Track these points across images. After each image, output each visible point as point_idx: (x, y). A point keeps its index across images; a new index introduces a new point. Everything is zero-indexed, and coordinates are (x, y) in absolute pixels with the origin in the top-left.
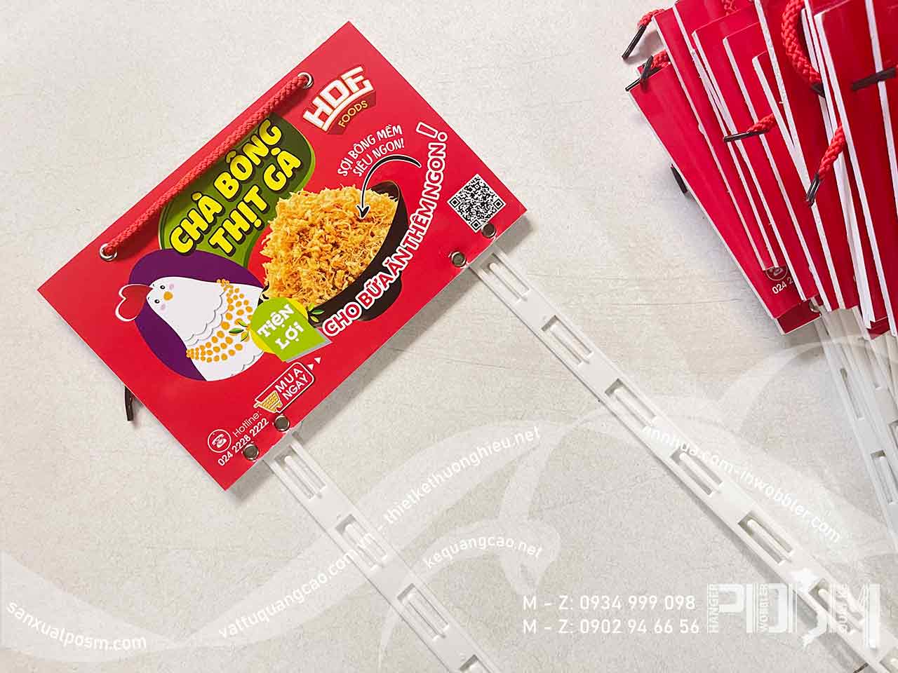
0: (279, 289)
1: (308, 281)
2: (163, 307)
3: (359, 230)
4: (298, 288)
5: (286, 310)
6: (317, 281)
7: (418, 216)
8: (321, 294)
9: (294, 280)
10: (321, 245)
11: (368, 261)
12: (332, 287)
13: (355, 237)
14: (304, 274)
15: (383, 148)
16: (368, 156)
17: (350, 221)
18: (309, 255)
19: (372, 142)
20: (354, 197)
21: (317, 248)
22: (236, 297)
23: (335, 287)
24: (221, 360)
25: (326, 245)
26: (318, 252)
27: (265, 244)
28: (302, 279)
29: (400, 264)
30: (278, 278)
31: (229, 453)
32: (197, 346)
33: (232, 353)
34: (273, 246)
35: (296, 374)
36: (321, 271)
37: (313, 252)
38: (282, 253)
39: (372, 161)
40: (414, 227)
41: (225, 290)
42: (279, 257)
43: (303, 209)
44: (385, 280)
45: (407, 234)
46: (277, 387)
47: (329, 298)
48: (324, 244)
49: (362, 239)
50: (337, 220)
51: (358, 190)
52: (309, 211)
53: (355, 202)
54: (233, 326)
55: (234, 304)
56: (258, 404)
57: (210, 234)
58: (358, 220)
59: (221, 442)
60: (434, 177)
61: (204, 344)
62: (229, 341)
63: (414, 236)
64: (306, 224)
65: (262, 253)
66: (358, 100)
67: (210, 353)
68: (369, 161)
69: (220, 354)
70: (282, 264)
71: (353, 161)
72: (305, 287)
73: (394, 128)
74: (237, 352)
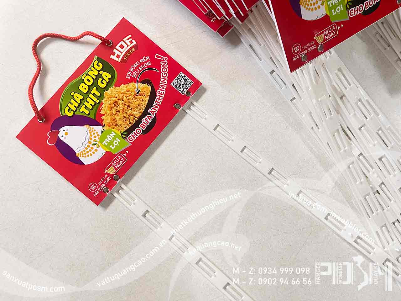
0: (109, 126)
1: (120, 122)
2: (65, 138)
3: (137, 99)
4: (116, 125)
5: (113, 134)
6: (123, 121)
7: (160, 91)
8: (125, 126)
9: (114, 122)
10: (123, 107)
11: (142, 111)
12: (129, 123)
13: (136, 102)
14: (118, 119)
15: (143, 66)
16: (137, 70)
17: (133, 96)
18: (119, 111)
19: (138, 64)
20: (134, 86)
21: (122, 108)
22: (92, 131)
23: (130, 123)
24: (90, 156)
25: (125, 107)
26: (122, 110)
27: (101, 109)
28: (117, 121)
29: (155, 111)
30: (108, 122)
31: (97, 191)
32: (80, 152)
33: (94, 153)
34: (105, 109)
35: (120, 158)
36: (124, 117)
37: (120, 110)
38: (108, 112)
39: (139, 72)
40: (158, 95)
41: (88, 128)
42: (107, 113)
43: (115, 93)
44: (149, 117)
45: (156, 99)
46: (113, 164)
47: (129, 127)
48: (124, 106)
49: (139, 103)
50: (128, 96)
51: (135, 84)
52: (117, 94)
53: (134, 89)
54: (93, 142)
55: (92, 134)
56: (106, 171)
57: (80, 107)
58: (137, 95)
59: (93, 188)
60: (164, 75)
61: (82, 150)
62: (92, 148)
63: (159, 99)
64: (116, 100)
65: (100, 113)
66: (131, 48)
67: (85, 154)
68: (138, 72)
69: (89, 154)
70: (109, 116)
71: (132, 73)
72: (119, 124)
73: (146, 58)
74: (96, 152)
